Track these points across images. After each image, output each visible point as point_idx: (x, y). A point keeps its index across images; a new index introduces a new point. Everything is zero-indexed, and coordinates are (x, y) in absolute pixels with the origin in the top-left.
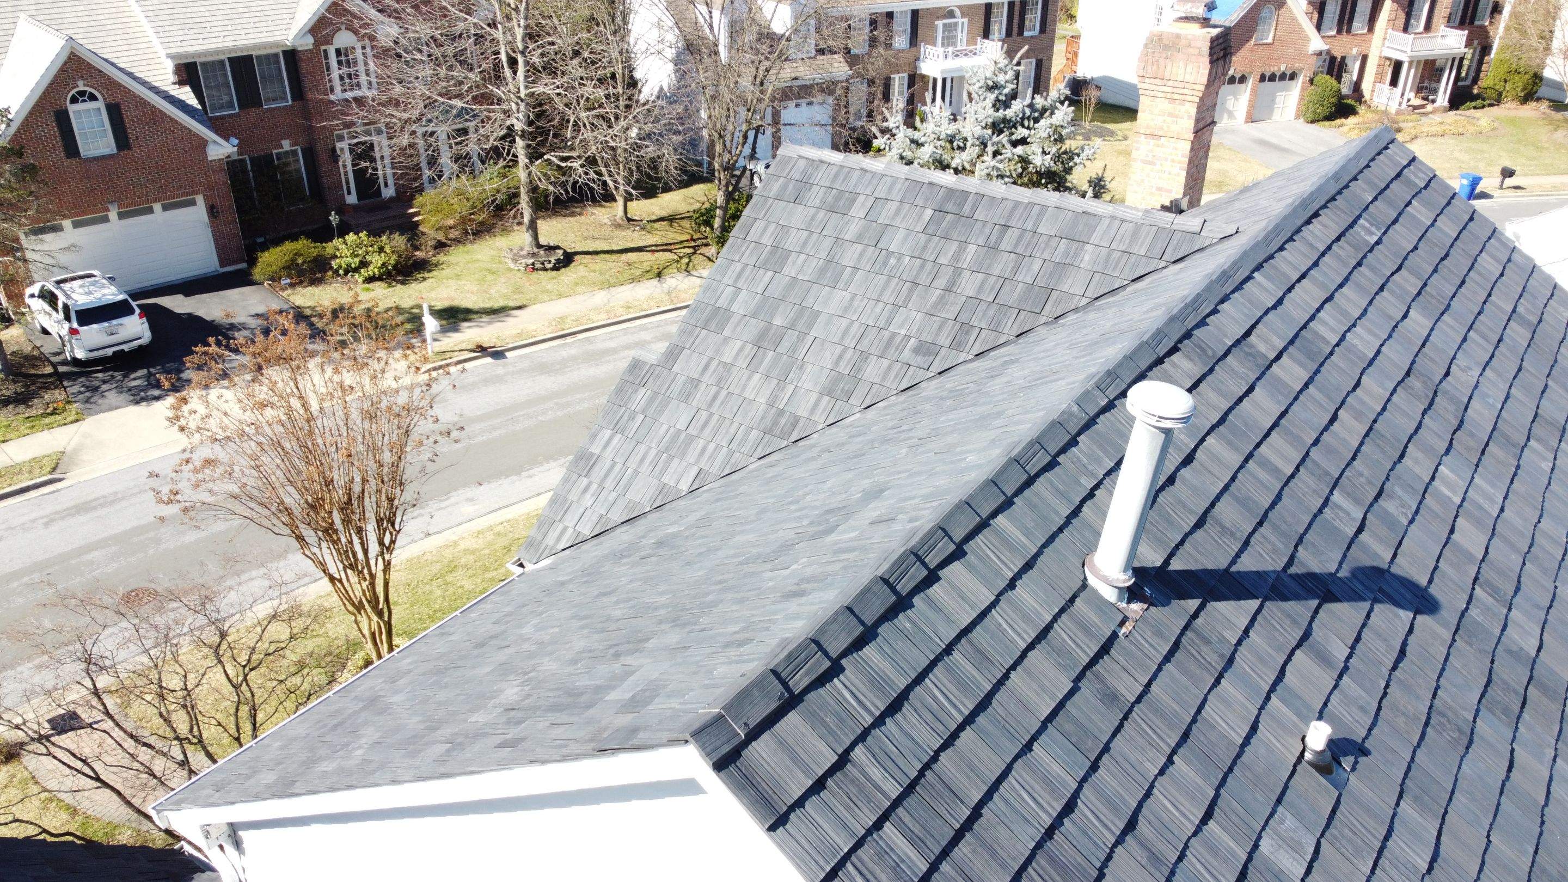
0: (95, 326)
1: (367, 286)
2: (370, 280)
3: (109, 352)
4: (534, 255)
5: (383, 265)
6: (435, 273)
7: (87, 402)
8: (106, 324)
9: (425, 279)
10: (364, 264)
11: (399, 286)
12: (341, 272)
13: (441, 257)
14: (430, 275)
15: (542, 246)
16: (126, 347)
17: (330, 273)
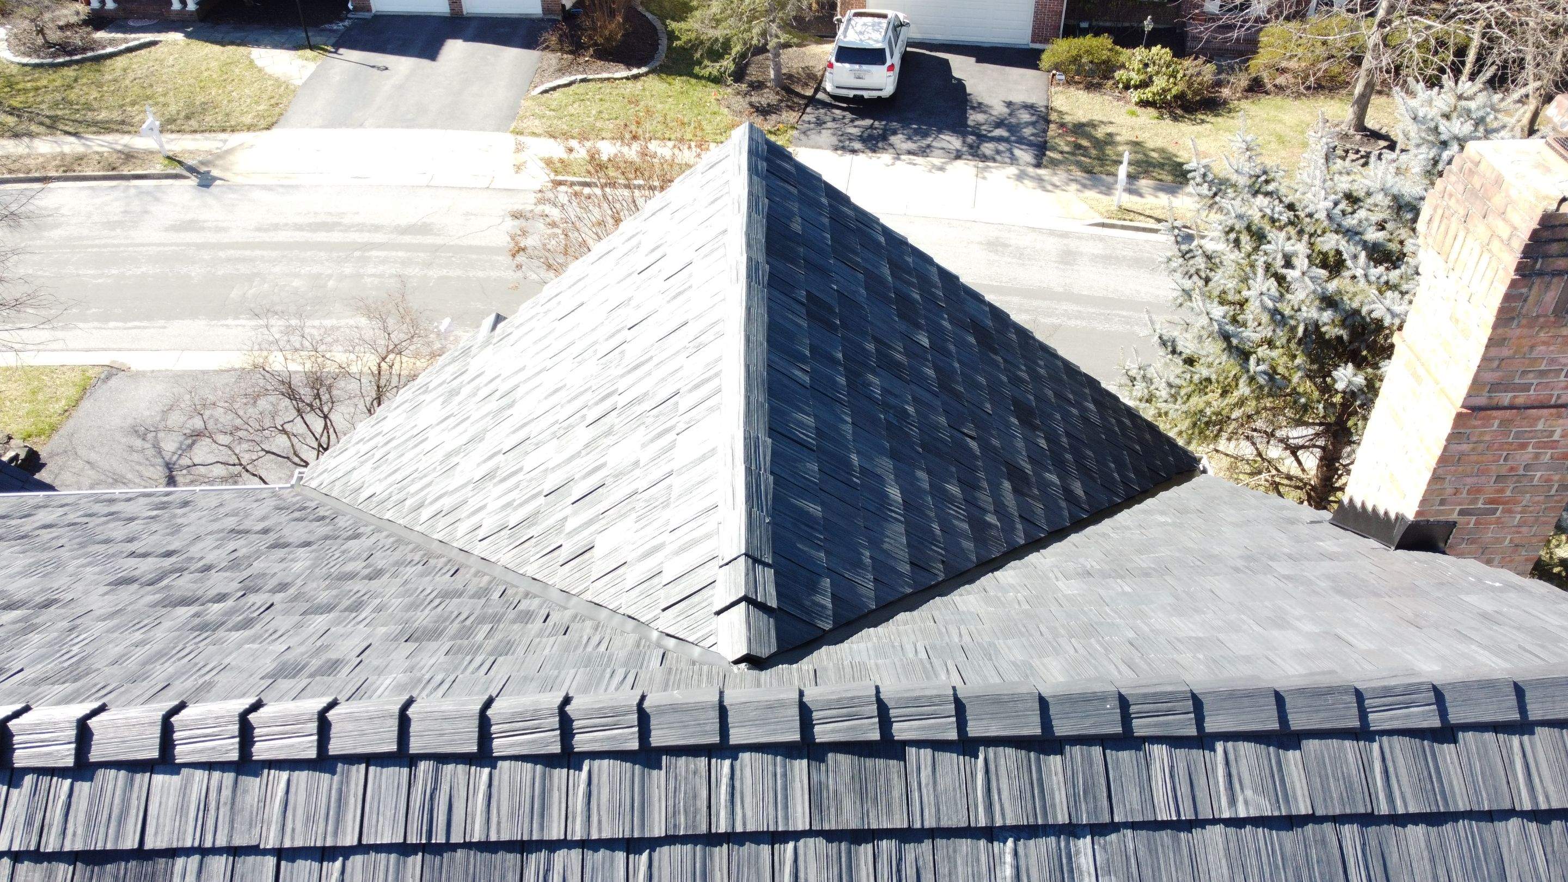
0: (847, 66)
1: (1137, 109)
2: (1144, 104)
3: (851, 94)
4: (1346, 136)
5: (1164, 91)
6: (1220, 119)
7: (804, 133)
8: (857, 67)
9: (1203, 121)
10: (1144, 84)
11: (1168, 121)
12: (1121, 86)
13: (1245, 104)
14: (1213, 119)
15: (1365, 129)
16: (866, 95)
17: (1111, 82)
